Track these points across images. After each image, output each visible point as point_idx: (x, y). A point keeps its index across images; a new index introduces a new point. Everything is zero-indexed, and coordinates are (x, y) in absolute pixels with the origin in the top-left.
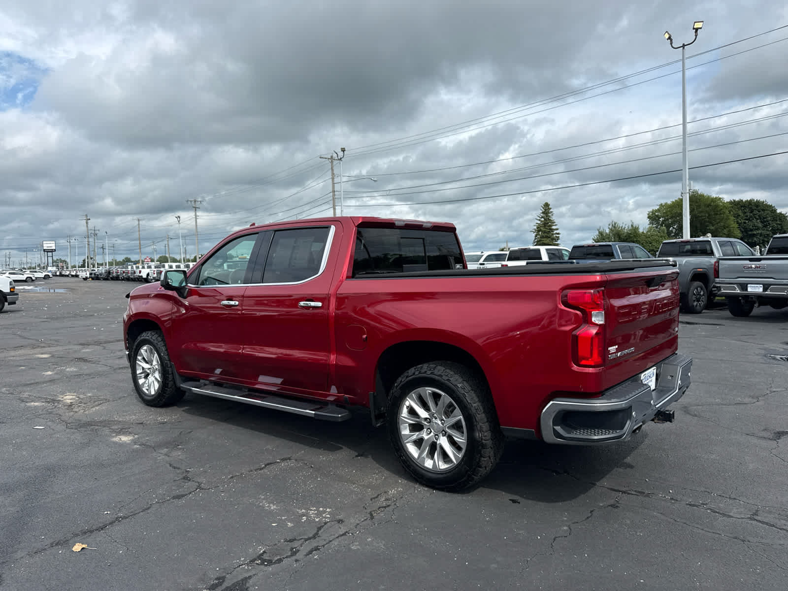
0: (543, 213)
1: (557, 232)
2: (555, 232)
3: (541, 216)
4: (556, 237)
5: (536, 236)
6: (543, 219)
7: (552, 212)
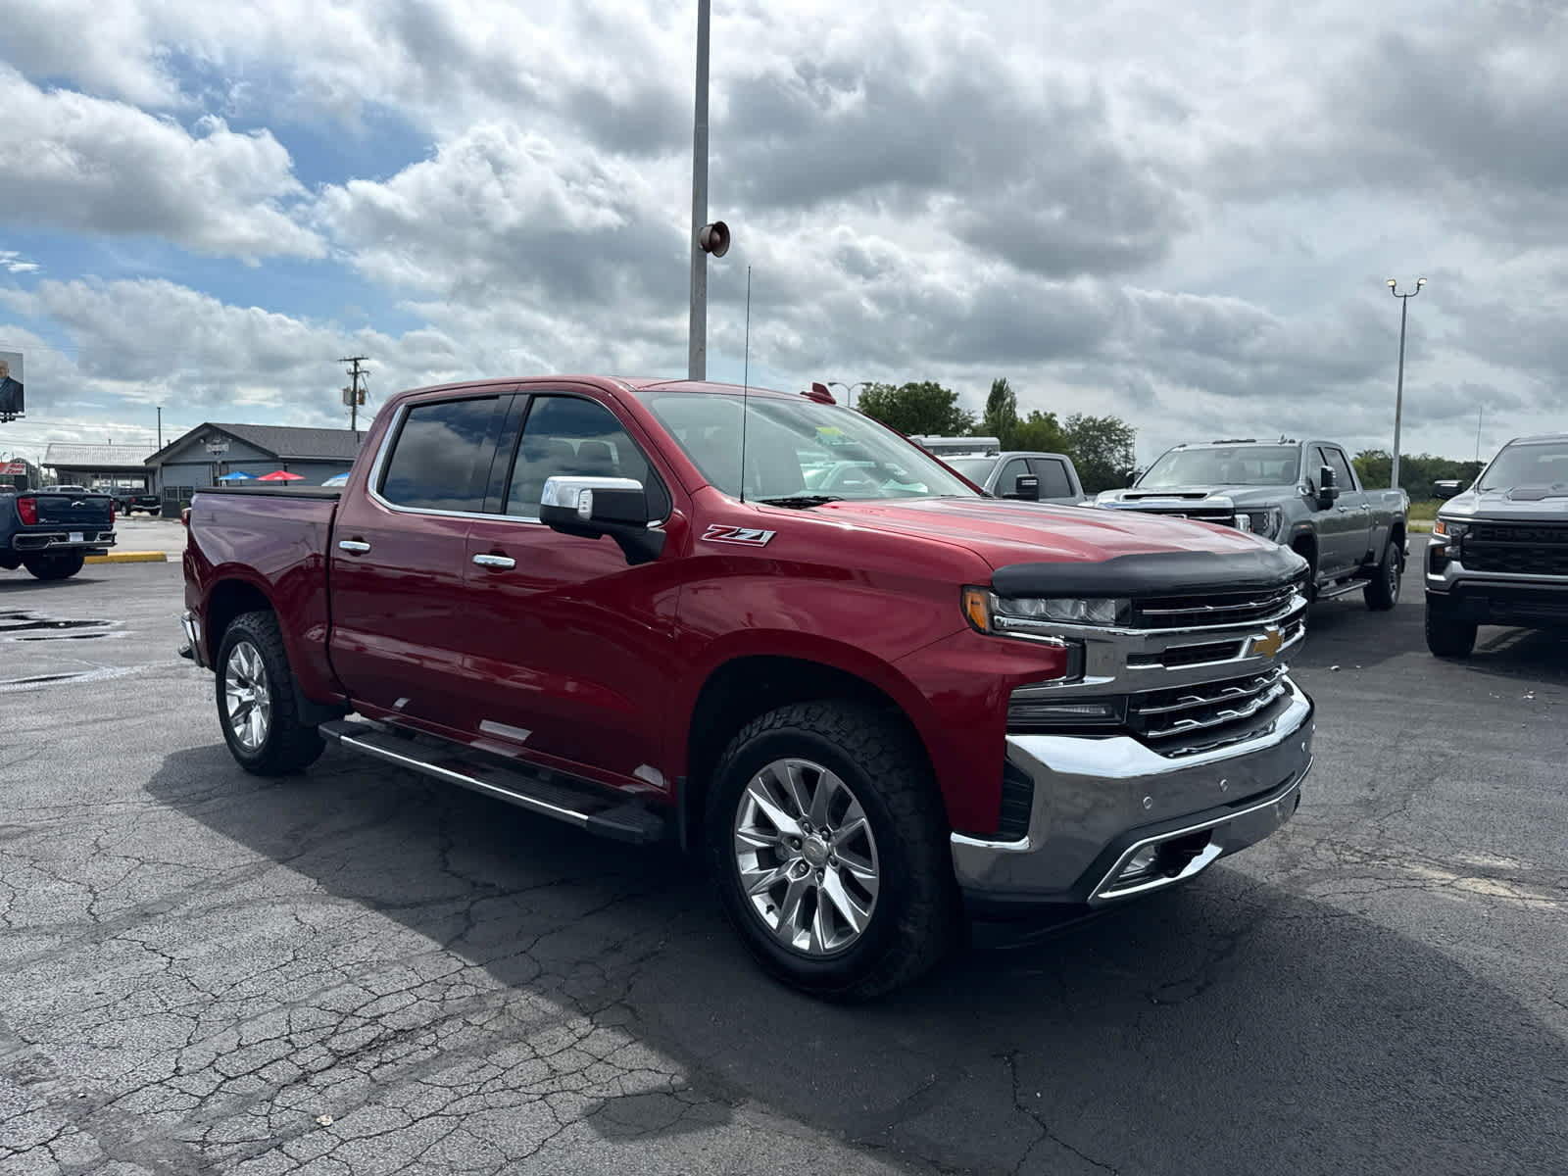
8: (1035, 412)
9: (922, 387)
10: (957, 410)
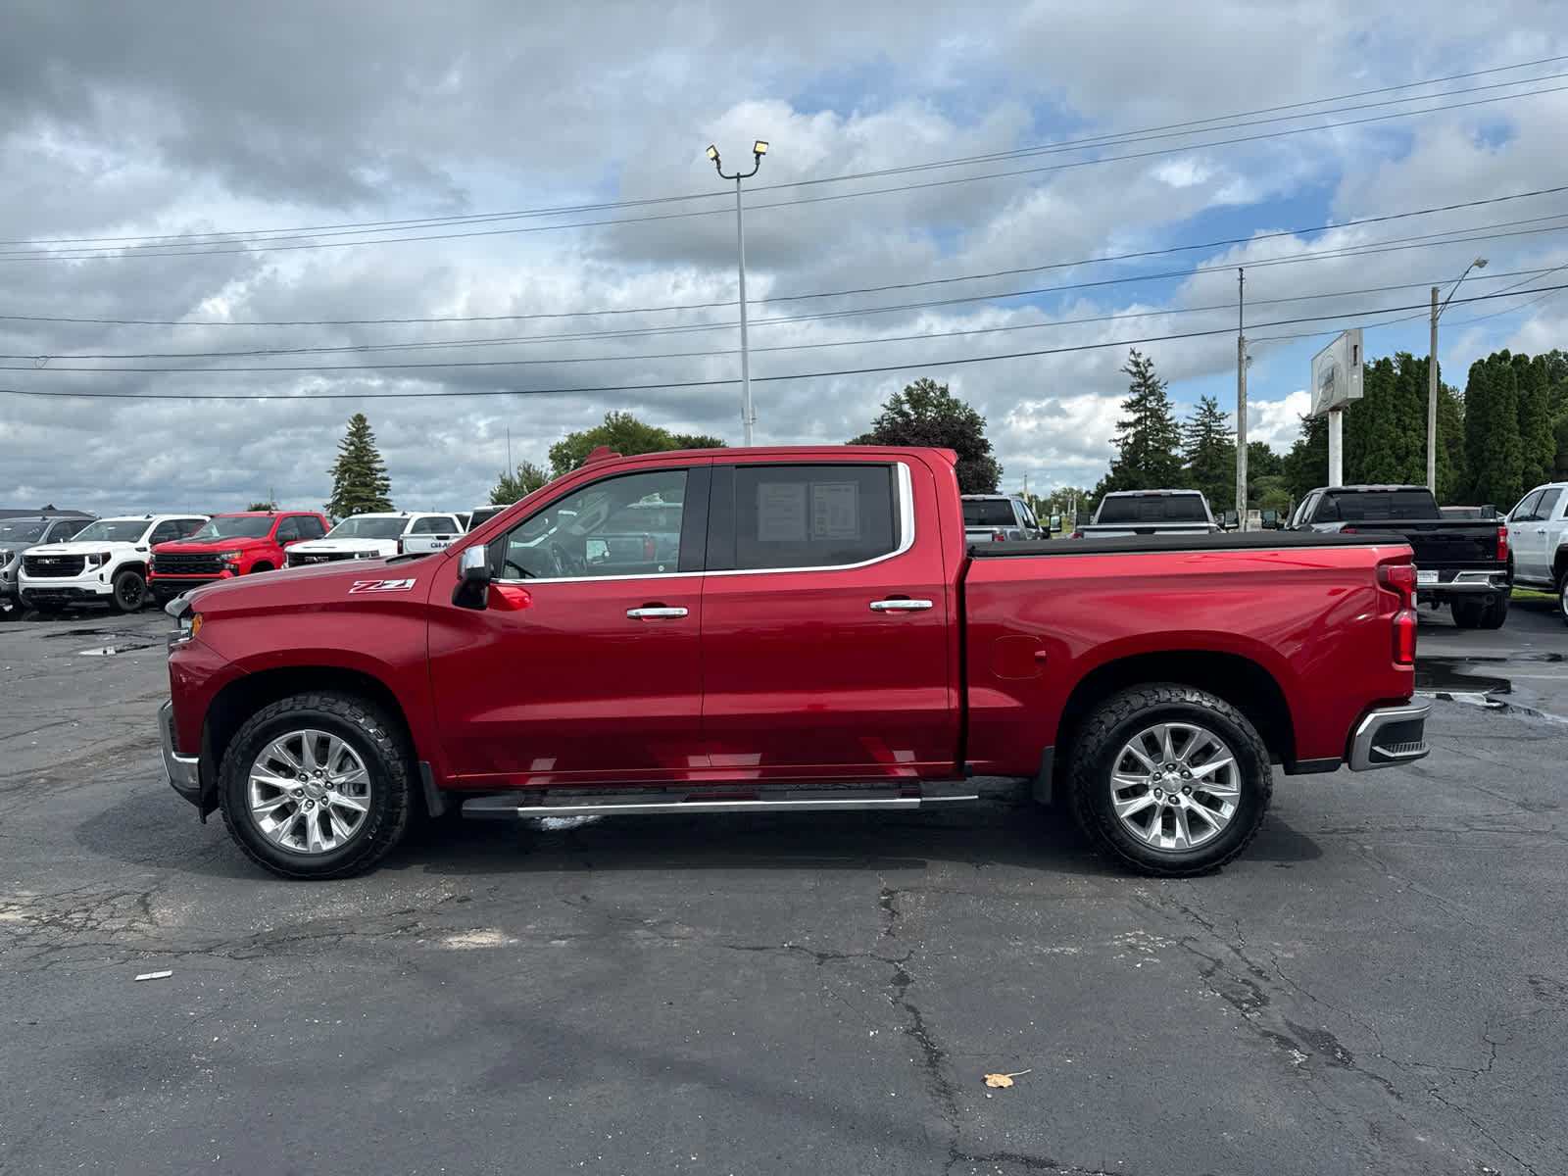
0: (351, 434)
1: (385, 475)
2: (379, 475)
3: (348, 441)
4: (383, 485)
5: (338, 482)
6: (352, 448)
7: (371, 435)
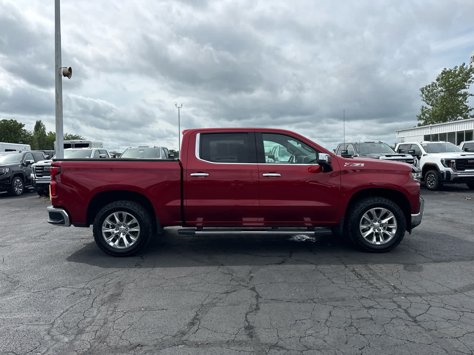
8: (50, 132)
9: (10, 121)
10: (25, 130)
